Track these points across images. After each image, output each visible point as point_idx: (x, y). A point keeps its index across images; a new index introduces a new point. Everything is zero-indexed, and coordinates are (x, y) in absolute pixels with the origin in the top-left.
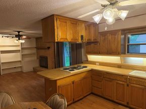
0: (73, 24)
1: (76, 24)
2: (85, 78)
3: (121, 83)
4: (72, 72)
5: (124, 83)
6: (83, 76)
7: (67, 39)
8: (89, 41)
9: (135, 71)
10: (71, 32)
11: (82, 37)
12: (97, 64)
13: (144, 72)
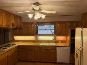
0: (6, 15)
1: (9, 15)
2: (15, 52)
3: (37, 50)
4: (6, 50)
5: (38, 50)
6: (13, 51)
7: (2, 25)
8: (17, 27)
9: (42, 43)
10: (6, 20)
11: (13, 24)
12: (21, 41)
13: (45, 43)
